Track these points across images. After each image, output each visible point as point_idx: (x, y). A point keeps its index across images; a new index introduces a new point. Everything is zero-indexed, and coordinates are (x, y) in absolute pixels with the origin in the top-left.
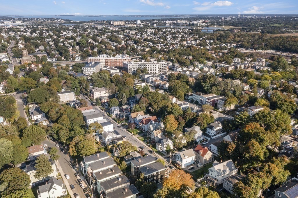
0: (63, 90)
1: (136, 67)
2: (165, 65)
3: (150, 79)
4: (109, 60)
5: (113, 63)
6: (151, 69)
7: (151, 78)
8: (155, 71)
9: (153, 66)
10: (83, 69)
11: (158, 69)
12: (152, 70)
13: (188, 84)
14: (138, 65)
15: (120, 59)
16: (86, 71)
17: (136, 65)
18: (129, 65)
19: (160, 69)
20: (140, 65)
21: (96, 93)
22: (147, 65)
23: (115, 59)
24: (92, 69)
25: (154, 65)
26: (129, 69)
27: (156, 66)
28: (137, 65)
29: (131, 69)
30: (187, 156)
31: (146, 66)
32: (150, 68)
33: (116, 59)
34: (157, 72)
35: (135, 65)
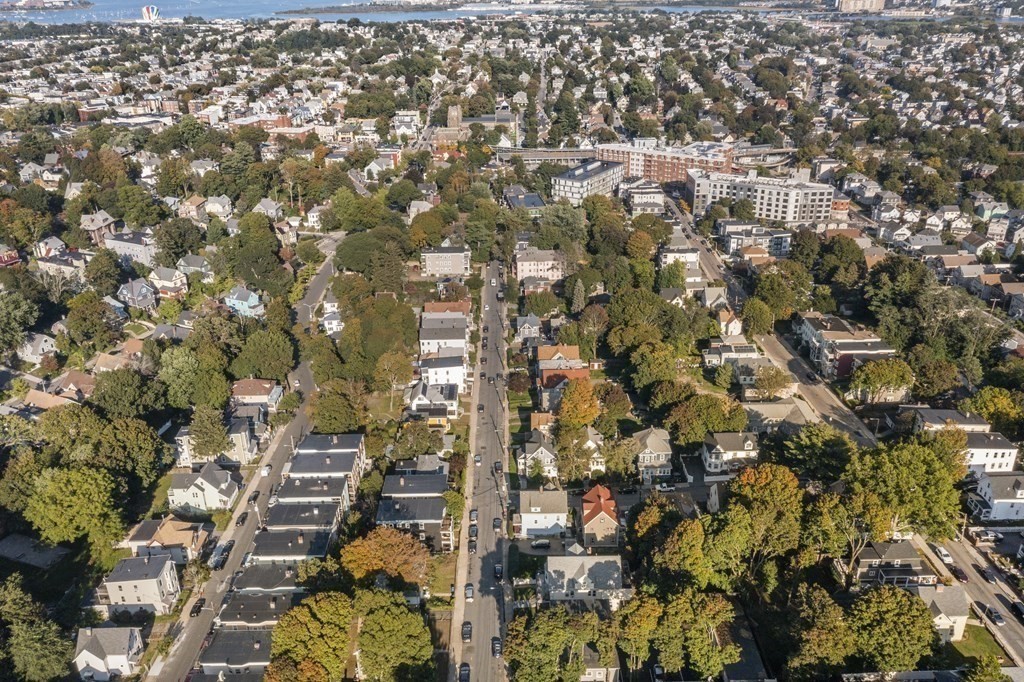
0: (446, 244)
1: (721, 193)
2: (825, 197)
3: (732, 240)
4: (656, 159)
5: (668, 168)
6: (770, 205)
7: (738, 239)
8: (784, 212)
9: (778, 194)
10: (553, 182)
11: (796, 207)
12: (773, 208)
13: (833, 279)
14: (728, 187)
15: (691, 157)
16: (562, 188)
17: (722, 187)
18: (697, 182)
19: (805, 206)
20: (735, 188)
21: (525, 263)
22: (756, 191)
23: (673, 158)
24: (578, 184)
25: (782, 194)
26: (698, 197)
27: (787, 195)
28: (725, 187)
29: (704, 196)
30: (539, 509)
31: (753, 190)
32: (765, 202)
33: (678, 158)
34: (790, 217)
35: (718, 186)
